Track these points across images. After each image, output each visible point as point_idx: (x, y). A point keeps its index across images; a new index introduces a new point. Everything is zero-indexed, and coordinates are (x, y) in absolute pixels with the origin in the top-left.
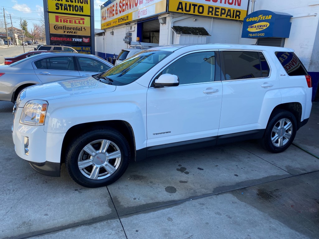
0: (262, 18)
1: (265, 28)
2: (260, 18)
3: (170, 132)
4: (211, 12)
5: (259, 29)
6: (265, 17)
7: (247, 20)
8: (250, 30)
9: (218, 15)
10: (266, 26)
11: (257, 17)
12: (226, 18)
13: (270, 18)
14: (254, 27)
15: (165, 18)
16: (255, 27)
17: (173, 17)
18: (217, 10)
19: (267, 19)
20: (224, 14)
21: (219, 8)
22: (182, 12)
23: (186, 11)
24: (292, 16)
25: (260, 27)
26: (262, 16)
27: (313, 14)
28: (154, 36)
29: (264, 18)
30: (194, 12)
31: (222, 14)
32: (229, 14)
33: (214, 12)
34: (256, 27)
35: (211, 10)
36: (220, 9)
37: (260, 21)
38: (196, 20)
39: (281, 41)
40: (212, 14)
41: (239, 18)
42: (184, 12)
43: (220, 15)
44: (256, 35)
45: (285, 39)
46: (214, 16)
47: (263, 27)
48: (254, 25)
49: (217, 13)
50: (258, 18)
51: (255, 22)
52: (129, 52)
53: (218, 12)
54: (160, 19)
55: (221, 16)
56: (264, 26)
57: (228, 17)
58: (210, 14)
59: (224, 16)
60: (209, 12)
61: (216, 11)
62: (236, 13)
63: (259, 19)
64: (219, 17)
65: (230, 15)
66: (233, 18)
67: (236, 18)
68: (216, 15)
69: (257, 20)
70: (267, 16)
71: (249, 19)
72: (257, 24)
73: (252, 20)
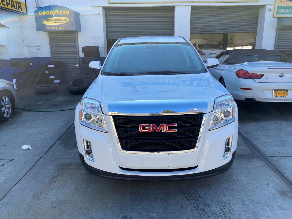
1: (64, 22)
2: (56, 12)
5: (58, 23)
6: (62, 13)
7: (40, 13)
8: (45, 23)
9: (5, 5)
10: (65, 20)
12: (12, 9)
13: (68, 14)
19: (64, 14)
20: (9, 4)
24: (80, 14)
26: (58, 11)
27: (97, 13)
32: (13, 5)
34: (54, 21)
37: (56, 16)
39: (75, 34)
41: (21, 10)
43: (6, 5)
44: (56, 28)
45: (77, 32)
47: (62, 22)
48: (51, 19)
49: (4, 2)
50: (53, 13)
51: (51, 16)
56: (63, 20)
59: (10, 7)
62: (18, 5)
64: (6, 7)
66: (17, 9)
67: (19, 10)
68: (3, 4)
69: (53, 14)
70: (64, 12)
71: (42, 12)
72: (54, 18)
73: (46, 14)
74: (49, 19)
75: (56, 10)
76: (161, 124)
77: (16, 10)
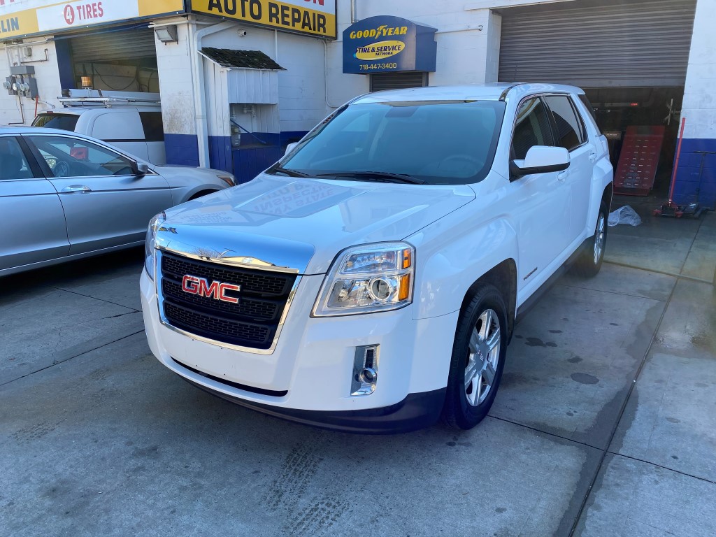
0: (387, 33)
1: (395, 52)
2: (382, 31)
3: (536, 269)
4: (276, 16)
5: (384, 54)
6: (393, 30)
7: (352, 36)
8: (360, 55)
9: (288, 23)
10: (397, 48)
11: (374, 30)
12: (303, 30)
14: (371, 49)
15: (175, 27)
16: (373, 50)
17: (197, 25)
18: (286, 12)
19: (398, 33)
20: (298, 20)
21: (287, 8)
22: (220, 14)
23: (228, 11)
24: (437, 30)
25: (385, 50)
26: (386, 28)
27: (475, 26)
28: (95, 73)
29: (390, 31)
30: (244, 15)
31: (295, 21)
32: (307, 22)
33: (280, 16)
34: (376, 50)
35: (274, 10)
36: (291, 9)
37: (382, 38)
38: (245, 33)
39: (421, 78)
40: (278, 22)
41: (324, 31)
42: (224, 14)
43: (291, 24)
44: (377, 66)
45: (428, 73)
46: (280, 25)
47: (391, 51)
48: (371, 46)
49: (286, 19)
50: (377, 32)
51: (372, 40)
52: (78, 116)
53: (287, 16)
54: (161, 28)
55: (293, 25)
56: (394, 48)
57: (306, 29)
58: (274, 19)
59: (298, 26)
60: (271, 15)
61: (284, 15)
62: (319, 21)
63: (379, 33)
64: (290, 27)
65: (309, 24)
66: (314, 30)
67: (319, 30)
68: (284, 22)
69: (375, 36)
70: (397, 29)
71: (356, 33)
72: (376, 45)
73: (363, 36)
74: (367, 47)
75: (383, 27)
76: (214, 282)
77: (312, 31)
